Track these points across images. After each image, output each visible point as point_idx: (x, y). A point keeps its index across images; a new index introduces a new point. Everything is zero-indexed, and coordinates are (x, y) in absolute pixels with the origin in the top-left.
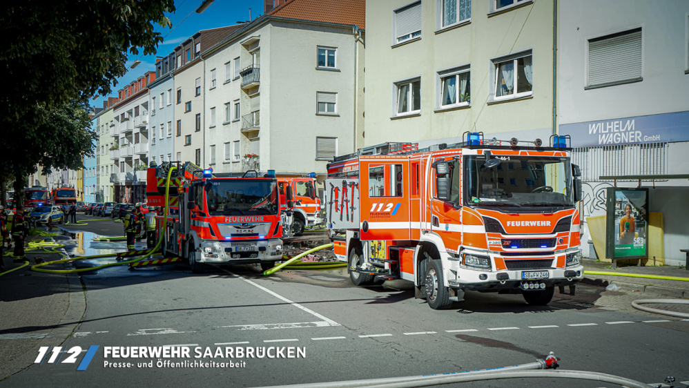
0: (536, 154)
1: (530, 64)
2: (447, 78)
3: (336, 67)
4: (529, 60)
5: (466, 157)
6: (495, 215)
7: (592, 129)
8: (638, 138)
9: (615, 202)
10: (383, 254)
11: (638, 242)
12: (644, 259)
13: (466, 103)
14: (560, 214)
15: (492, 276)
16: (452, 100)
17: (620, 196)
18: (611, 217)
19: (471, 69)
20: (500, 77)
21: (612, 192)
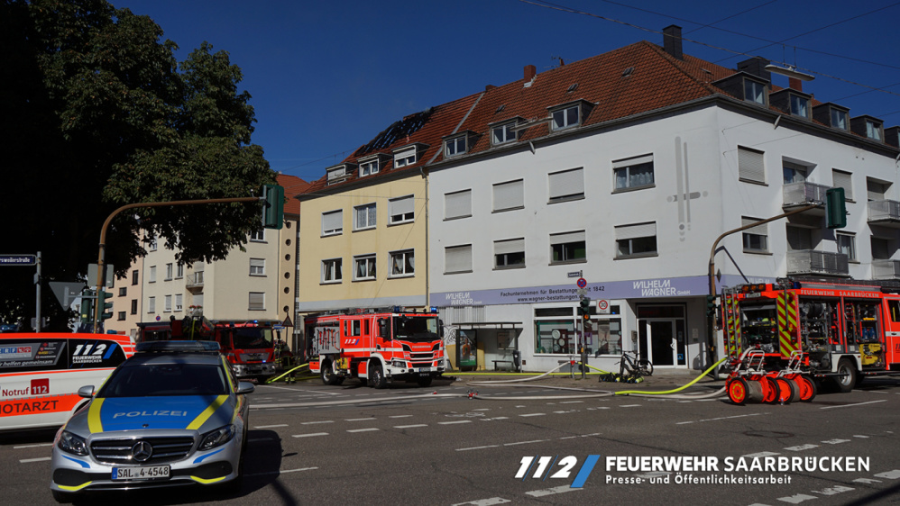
0: (424, 315)
1: (413, 256)
2: (360, 261)
3: (264, 240)
4: (412, 255)
5: (394, 317)
6: (406, 343)
7: (448, 297)
8: (471, 303)
9: (460, 337)
10: (346, 366)
11: (472, 358)
12: (476, 367)
13: (373, 277)
14: (435, 342)
15: (406, 371)
16: (363, 274)
17: (462, 334)
18: (458, 345)
19: (377, 257)
20: (395, 262)
21: (458, 332)
